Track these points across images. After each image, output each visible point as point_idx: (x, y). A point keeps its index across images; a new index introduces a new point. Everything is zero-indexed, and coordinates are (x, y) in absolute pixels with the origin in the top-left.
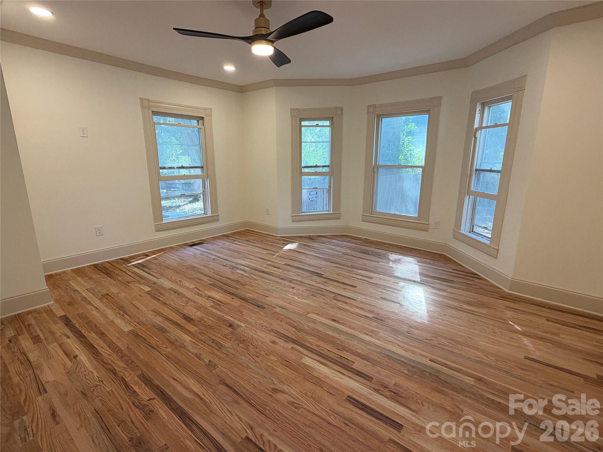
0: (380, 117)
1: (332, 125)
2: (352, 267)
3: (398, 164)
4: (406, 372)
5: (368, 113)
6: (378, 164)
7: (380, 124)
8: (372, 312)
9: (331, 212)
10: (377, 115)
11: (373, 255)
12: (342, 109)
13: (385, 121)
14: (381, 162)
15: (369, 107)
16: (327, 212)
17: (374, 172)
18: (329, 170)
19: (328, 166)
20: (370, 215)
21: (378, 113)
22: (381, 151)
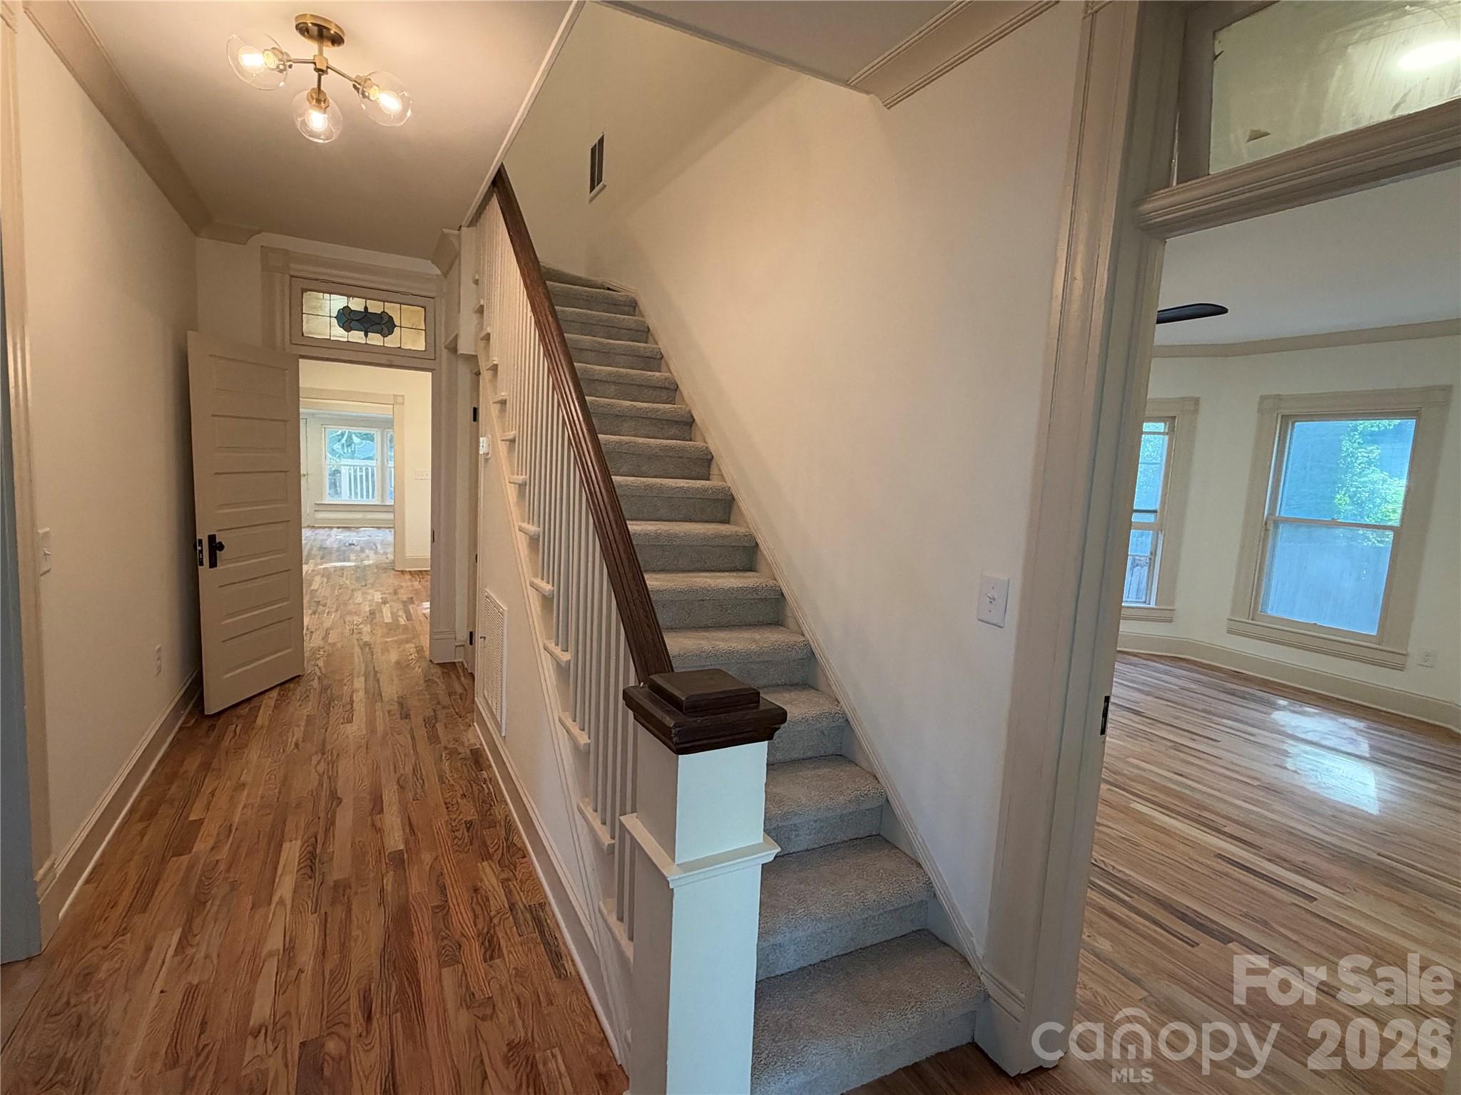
0: (1288, 420)
1: (1171, 432)
2: (1204, 711)
3: (1330, 519)
4: (1327, 856)
5: (1260, 411)
6: (1277, 514)
7: (1289, 437)
8: (1258, 779)
9: (1153, 605)
10: (1283, 416)
11: (1255, 701)
12: (1196, 401)
13: (1302, 429)
14: (1282, 512)
15: (1263, 398)
16: (1142, 605)
17: (1266, 530)
18: (1155, 519)
19: (1155, 512)
20: (1248, 621)
21: (1287, 412)
22: (1286, 490)
